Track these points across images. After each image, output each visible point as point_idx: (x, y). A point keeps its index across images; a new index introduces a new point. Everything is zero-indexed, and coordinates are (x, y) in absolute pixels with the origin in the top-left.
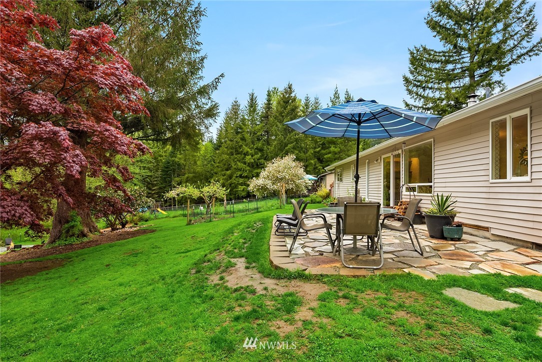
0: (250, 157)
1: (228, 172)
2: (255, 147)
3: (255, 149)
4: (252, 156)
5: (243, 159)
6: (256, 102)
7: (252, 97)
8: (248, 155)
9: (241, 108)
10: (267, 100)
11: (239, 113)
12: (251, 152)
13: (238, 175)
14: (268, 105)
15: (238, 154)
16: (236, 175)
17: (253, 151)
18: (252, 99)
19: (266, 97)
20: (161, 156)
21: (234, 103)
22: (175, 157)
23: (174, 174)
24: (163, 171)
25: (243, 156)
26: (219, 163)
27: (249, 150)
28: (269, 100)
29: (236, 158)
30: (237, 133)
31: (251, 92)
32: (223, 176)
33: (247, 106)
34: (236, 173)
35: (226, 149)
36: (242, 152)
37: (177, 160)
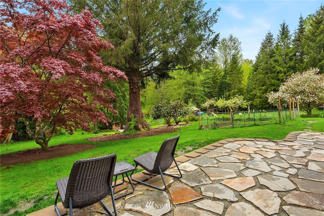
0: (283, 74)
1: (263, 88)
2: (288, 66)
3: (288, 67)
4: (285, 73)
5: (277, 76)
6: (287, 30)
7: (284, 26)
8: (282, 73)
9: (273, 37)
10: (300, 26)
11: (272, 41)
12: (283, 70)
13: (272, 89)
14: (301, 30)
15: (272, 73)
16: (270, 89)
17: (285, 69)
18: (283, 29)
19: (299, 24)
20: (217, 79)
21: (268, 35)
22: (226, 79)
23: (225, 90)
24: (219, 88)
25: (276, 74)
26: (256, 81)
27: (281, 69)
28: (301, 26)
29: (270, 76)
30: (271, 57)
31: (282, 23)
32: (260, 90)
33: (279, 35)
34: (271, 88)
35: (261, 70)
36: (275, 71)
37: (227, 81)
